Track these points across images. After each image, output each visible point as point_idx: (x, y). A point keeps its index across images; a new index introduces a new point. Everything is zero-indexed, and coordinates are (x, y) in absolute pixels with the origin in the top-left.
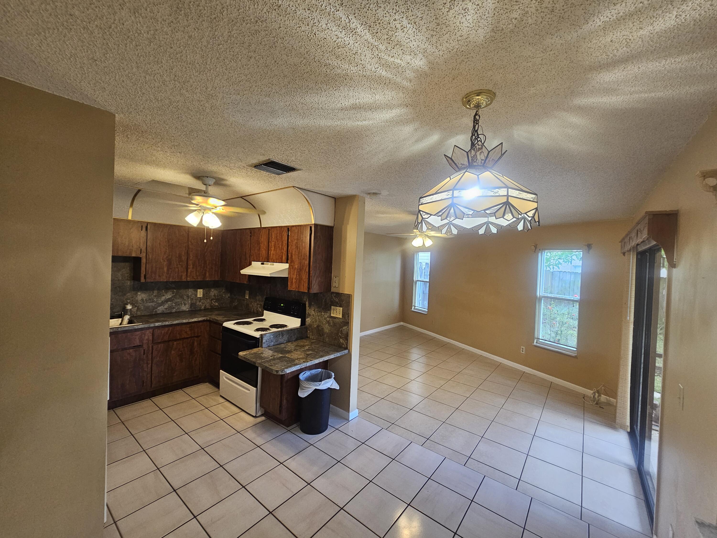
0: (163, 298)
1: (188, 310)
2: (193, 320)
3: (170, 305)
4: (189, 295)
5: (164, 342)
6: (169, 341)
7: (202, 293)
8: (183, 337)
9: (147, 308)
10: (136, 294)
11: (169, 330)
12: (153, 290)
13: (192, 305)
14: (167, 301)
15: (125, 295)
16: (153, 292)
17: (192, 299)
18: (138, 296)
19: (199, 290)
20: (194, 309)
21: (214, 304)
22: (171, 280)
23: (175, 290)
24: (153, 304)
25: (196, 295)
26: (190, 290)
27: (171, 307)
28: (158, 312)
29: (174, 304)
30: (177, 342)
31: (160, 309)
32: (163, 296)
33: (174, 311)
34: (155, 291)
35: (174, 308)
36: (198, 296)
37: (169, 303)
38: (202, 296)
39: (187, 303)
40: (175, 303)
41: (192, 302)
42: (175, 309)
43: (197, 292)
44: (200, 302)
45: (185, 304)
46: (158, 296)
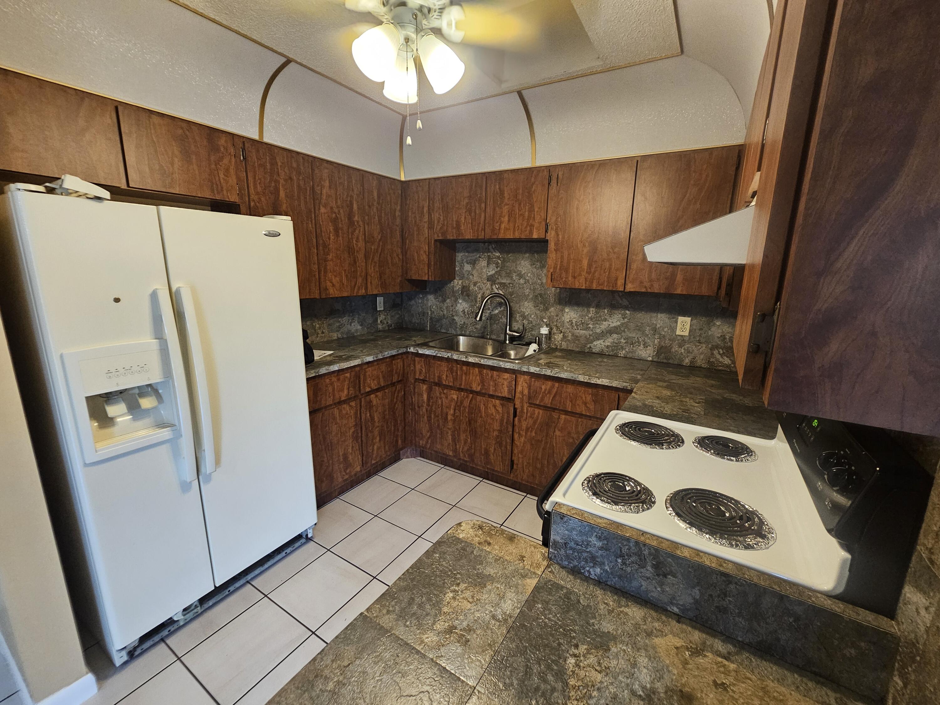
0: (604, 325)
1: (650, 359)
2: (599, 382)
3: (616, 341)
4: (658, 326)
5: (546, 408)
6: (554, 409)
7: (688, 327)
8: (578, 410)
9: (576, 338)
10: (562, 310)
11: (553, 387)
12: (588, 305)
13: (661, 350)
14: (611, 331)
15: (546, 309)
16: (588, 312)
17: (664, 336)
18: (565, 315)
19: (681, 319)
20: (665, 361)
21: (717, 360)
22: (594, 286)
23: (627, 312)
24: (586, 333)
25: (673, 329)
26: (660, 315)
27: (616, 346)
28: (594, 351)
29: (622, 340)
30: (568, 417)
31: (599, 345)
32: (605, 320)
33: (622, 355)
34: (591, 309)
35: (622, 348)
36: (678, 332)
37: (615, 336)
38: (686, 333)
39: (651, 344)
40: (624, 339)
41: (663, 344)
42: (624, 352)
43: (676, 322)
44: (680, 346)
45: (645, 346)
46: (597, 320)
